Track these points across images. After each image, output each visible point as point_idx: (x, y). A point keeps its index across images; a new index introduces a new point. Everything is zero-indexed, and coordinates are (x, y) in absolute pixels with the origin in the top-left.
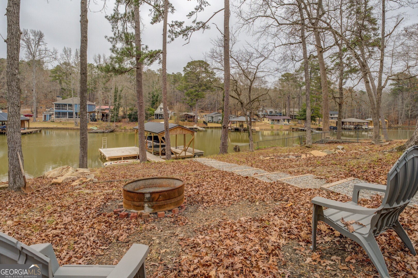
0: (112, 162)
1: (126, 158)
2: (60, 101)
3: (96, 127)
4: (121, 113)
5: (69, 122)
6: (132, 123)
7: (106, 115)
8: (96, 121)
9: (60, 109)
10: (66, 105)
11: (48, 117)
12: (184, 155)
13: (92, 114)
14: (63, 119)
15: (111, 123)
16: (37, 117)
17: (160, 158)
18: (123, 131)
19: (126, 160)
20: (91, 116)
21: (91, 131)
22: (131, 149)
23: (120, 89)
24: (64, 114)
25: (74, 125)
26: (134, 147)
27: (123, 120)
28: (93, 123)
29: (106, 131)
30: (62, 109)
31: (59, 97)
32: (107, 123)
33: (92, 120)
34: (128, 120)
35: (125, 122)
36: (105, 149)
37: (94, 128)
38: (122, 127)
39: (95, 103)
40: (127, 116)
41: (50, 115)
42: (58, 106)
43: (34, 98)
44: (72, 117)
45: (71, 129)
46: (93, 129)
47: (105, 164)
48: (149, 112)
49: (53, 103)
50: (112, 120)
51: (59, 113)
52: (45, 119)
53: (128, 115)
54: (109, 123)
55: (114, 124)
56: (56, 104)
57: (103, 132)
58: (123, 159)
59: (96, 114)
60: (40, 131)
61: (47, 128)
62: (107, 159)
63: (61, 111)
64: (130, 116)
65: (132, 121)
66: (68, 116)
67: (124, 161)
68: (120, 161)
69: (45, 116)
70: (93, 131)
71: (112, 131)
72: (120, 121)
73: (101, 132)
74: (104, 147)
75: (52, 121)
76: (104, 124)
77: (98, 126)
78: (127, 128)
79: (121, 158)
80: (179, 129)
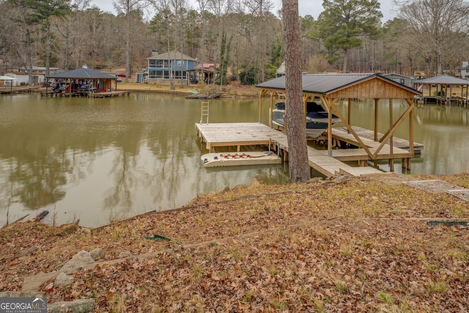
0: (218, 155)
1: (246, 147)
2: (156, 56)
3: (197, 90)
4: (229, 73)
5: (165, 84)
6: (245, 87)
7: (210, 74)
8: (196, 82)
9: (154, 66)
10: (162, 61)
11: (141, 77)
12: (388, 152)
13: (192, 73)
14: (158, 80)
15: (217, 86)
16: (130, 78)
17: (330, 155)
18: (233, 97)
19: (247, 153)
20: (191, 77)
21: (190, 96)
22: (252, 128)
23: (229, 36)
24: (160, 73)
25: (169, 88)
26: (257, 124)
27: (232, 82)
28: (194, 85)
29: (210, 97)
30: (157, 67)
31: (155, 51)
32: (211, 85)
33: (192, 82)
34: (240, 82)
35: (235, 85)
36: (205, 125)
37: (194, 92)
38: (232, 92)
39: (196, 59)
40: (238, 78)
41: (144, 75)
42: (153, 62)
43: (127, 53)
44: (168, 78)
45: (166, 93)
46: (192, 94)
47: (203, 158)
48: (270, 70)
49: (148, 59)
50: (218, 81)
51: (154, 71)
52: (138, 79)
53: (239, 75)
54: (213, 86)
55: (221, 87)
56: (150, 60)
57: (205, 98)
58: (241, 151)
59: (198, 74)
60: (128, 94)
61: (138, 92)
62: (208, 147)
63: (156, 69)
64: (242, 76)
65: (245, 84)
66: (163, 76)
67: (241, 154)
68: (233, 154)
69: (138, 75)
70: (192, 96)
71: (218, 97)
72: (228, 83)
73: (202, 98)
74: (204, 122)
75: (146, 82)
76: (207, 87)
77: (199, 90)
78: (239, 93)
79: (236, 146)
80: (376, 84)
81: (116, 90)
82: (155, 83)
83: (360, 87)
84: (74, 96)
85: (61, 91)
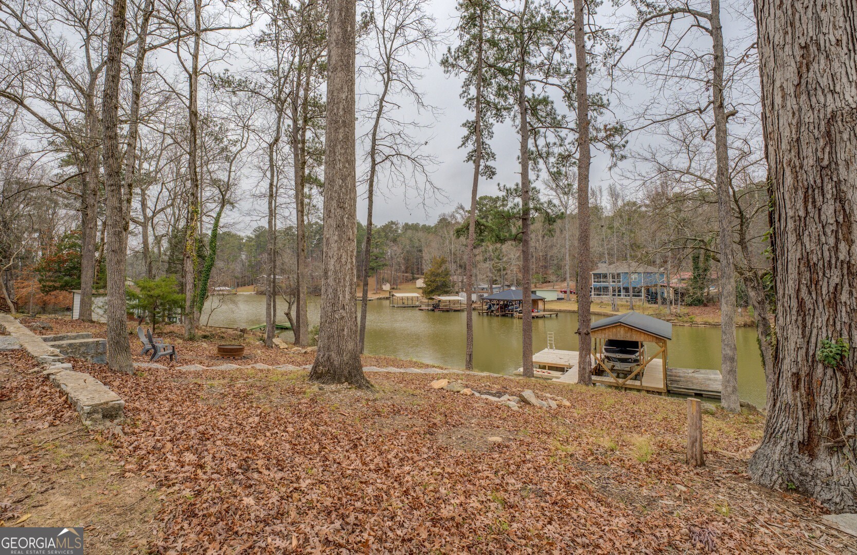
2: (602, 269)
9: (599, 282)
14: (605, 298)
24: (607, 289)
28: (652, 306)
30: (604, 282)
33: (649, 301)
39: (662, 269)
42: (599, 277)
60: (557, 316)
63: (601, 284)
74: (551, 348)
80: (622, 329)
81: (544, 310)
82: (602, 302)
83: (607, 331)
84: (503, 316)
85: (492, 311)
